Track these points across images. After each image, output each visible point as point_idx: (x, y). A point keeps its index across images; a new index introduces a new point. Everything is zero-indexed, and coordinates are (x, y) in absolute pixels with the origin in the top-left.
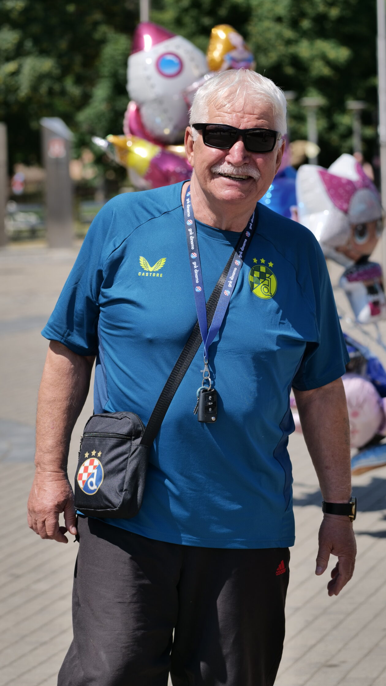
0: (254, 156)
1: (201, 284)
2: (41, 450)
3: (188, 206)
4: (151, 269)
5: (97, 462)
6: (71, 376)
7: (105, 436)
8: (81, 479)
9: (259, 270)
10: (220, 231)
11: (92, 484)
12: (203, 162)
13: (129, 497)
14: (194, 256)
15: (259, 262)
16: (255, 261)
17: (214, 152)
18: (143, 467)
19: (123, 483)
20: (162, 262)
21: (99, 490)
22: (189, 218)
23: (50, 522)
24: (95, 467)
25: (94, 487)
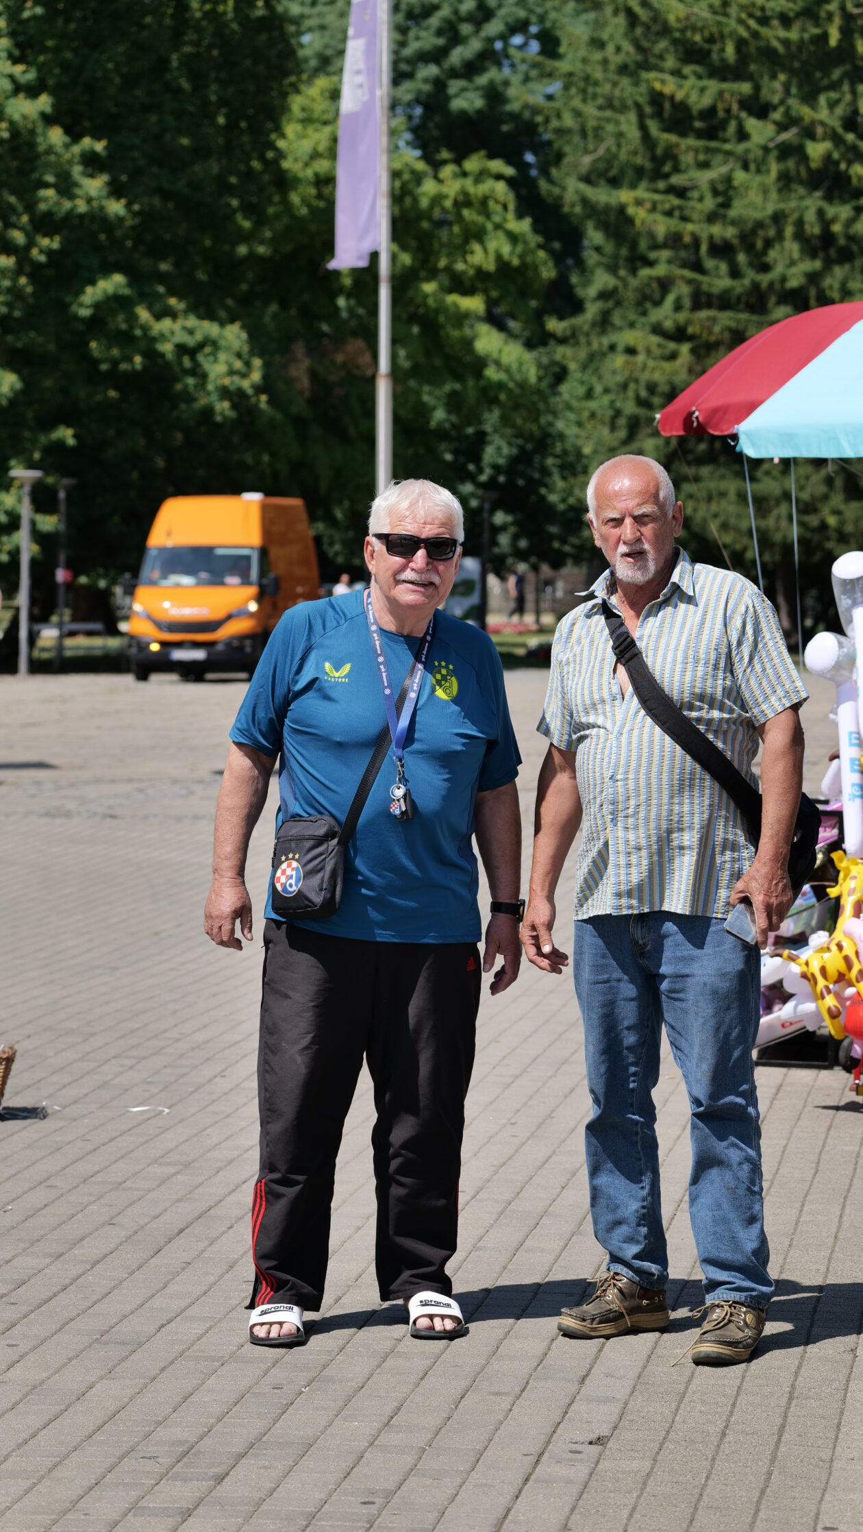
0: (436, 563)
1: (390, 686)
2: (219, 857)
3: (371, 612)
4: (337, 675)
5: (295, 864)
6: (250, 783)
7: (301, 839)
8: (279, 881)
9: (440, 673)
10: (402, 636)
11: (291, 886)
12: (387, 570)
13: (328, 896)
14: (381, 659)
15: (440, 665)
16: (436, 663)
17: (398, 560)
18: (341, 867)
19: (322, 882)
20: (347, 668)
21: (299, 891)
22: (373, 624)
23: (227, 927)
24: (293, 869)
25: (294, 888)
